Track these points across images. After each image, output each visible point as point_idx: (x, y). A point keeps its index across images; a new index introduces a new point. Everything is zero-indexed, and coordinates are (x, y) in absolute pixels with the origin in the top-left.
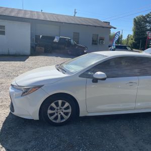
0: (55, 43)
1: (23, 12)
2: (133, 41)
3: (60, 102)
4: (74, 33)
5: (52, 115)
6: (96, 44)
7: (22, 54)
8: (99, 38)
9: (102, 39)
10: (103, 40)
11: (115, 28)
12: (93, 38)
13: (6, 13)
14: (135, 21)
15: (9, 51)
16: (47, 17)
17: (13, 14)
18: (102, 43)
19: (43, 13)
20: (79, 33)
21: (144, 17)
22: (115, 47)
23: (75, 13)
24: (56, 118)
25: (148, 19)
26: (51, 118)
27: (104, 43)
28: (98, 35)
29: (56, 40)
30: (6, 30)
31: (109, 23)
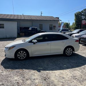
0: (30, 30)
1: (13, 16)
2: (75, 26)
3: (22, 52)
4: (40, 24)
5: (19, 56)
6: (52, 29)
7: (13, 37)
8: (53, 26)
9: (55, 27)
13: (5, 17)
14: (75, 15)
15: (6, 36)
16: (25, 18)
17: (8, 18)
19: (24, 16)
20: (42, 25)
21: (80, 13)
23: (41, 13)
24: (21, 58)
25: (82, 13)
26: (19, 58)
27: (56, 29)
28: (52, 25)
29: (30, 29)
30: (5, 26)
31: (58, 18)
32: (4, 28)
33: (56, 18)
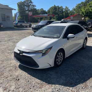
8: (6, 17)
10: (9, 17)
11: (15, 10)
12: (2, 17)
14: (18, 5)
18: (9, 19)
22: (17, 22)
25: (25, 4)
27: (10, 20)
28: (5, 15)
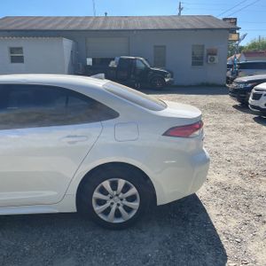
4: (155, 47)
6: (201, 64)
9: (213, 53)
10: (215, 54)
20: (165, 47)
23: (180, 9)
30: (25, 54)
31: (234, 21)
32: (22, 62)
33: (225, 19)
